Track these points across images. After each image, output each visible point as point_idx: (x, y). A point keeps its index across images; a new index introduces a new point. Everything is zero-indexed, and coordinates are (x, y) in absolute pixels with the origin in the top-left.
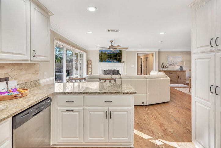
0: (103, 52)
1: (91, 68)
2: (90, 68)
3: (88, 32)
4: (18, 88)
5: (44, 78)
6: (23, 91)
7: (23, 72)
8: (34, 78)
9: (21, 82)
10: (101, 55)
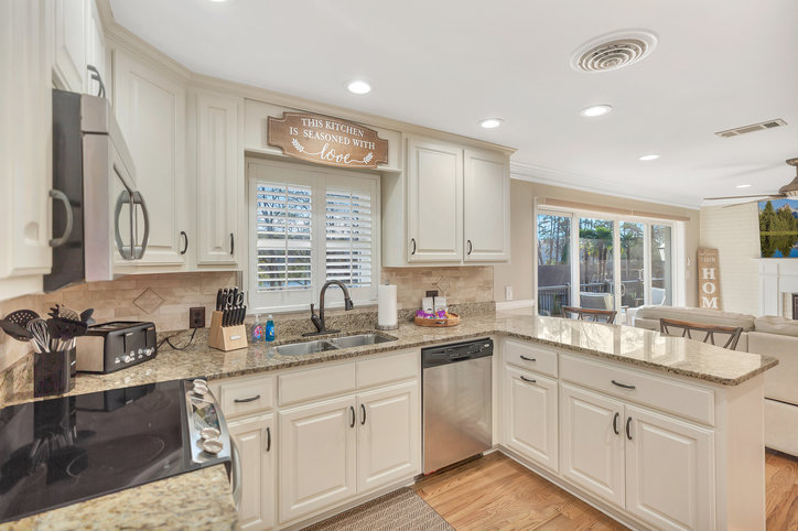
0: (775, 208)
1: (717, 282)
2: (711, 281)
3: (642, 159)
4: (446, 310)
5: (506, 301)
6: (451, 318)
7: (461, 283)
8: (484, 297)
9: (457, 303)
10: (765, 222)
